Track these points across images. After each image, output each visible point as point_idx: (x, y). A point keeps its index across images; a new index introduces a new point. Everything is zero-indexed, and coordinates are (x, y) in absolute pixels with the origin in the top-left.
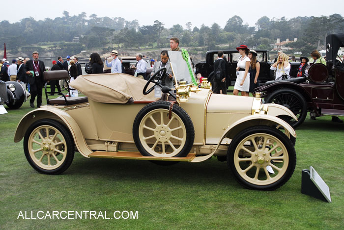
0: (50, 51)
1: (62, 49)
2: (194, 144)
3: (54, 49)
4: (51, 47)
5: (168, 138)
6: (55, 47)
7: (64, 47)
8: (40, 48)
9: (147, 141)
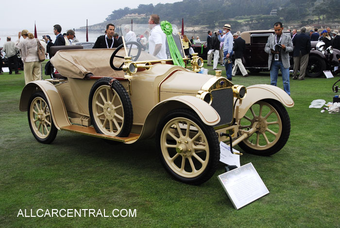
0: (246, 25)
1: (259, 22)
2: (134, 124)
3: (250, 22)
4: (248, 21)
5: (113, 116)
6: (252, 21)
7: (261, 21)
8: (236, 22)
9: (99, 117)
